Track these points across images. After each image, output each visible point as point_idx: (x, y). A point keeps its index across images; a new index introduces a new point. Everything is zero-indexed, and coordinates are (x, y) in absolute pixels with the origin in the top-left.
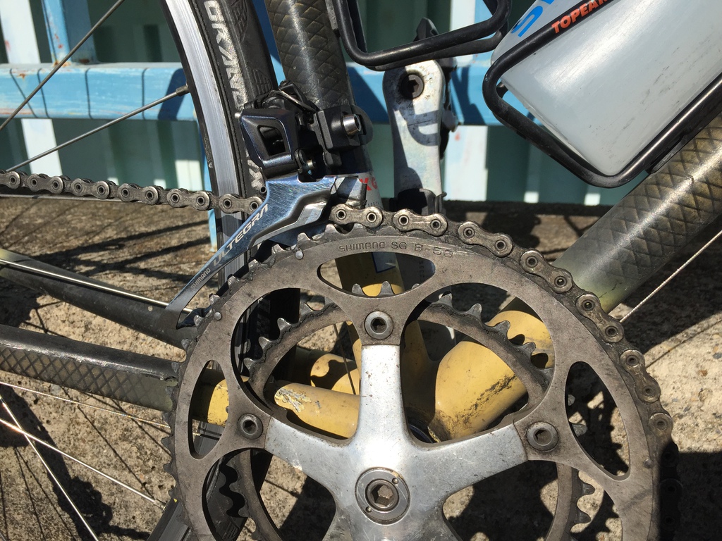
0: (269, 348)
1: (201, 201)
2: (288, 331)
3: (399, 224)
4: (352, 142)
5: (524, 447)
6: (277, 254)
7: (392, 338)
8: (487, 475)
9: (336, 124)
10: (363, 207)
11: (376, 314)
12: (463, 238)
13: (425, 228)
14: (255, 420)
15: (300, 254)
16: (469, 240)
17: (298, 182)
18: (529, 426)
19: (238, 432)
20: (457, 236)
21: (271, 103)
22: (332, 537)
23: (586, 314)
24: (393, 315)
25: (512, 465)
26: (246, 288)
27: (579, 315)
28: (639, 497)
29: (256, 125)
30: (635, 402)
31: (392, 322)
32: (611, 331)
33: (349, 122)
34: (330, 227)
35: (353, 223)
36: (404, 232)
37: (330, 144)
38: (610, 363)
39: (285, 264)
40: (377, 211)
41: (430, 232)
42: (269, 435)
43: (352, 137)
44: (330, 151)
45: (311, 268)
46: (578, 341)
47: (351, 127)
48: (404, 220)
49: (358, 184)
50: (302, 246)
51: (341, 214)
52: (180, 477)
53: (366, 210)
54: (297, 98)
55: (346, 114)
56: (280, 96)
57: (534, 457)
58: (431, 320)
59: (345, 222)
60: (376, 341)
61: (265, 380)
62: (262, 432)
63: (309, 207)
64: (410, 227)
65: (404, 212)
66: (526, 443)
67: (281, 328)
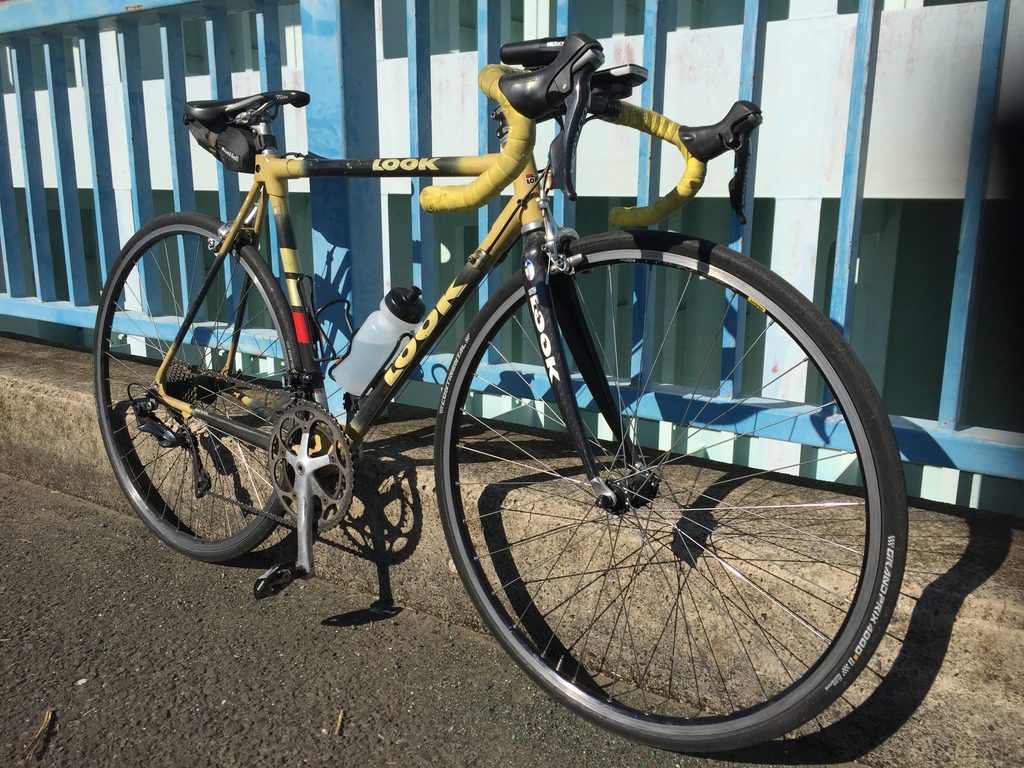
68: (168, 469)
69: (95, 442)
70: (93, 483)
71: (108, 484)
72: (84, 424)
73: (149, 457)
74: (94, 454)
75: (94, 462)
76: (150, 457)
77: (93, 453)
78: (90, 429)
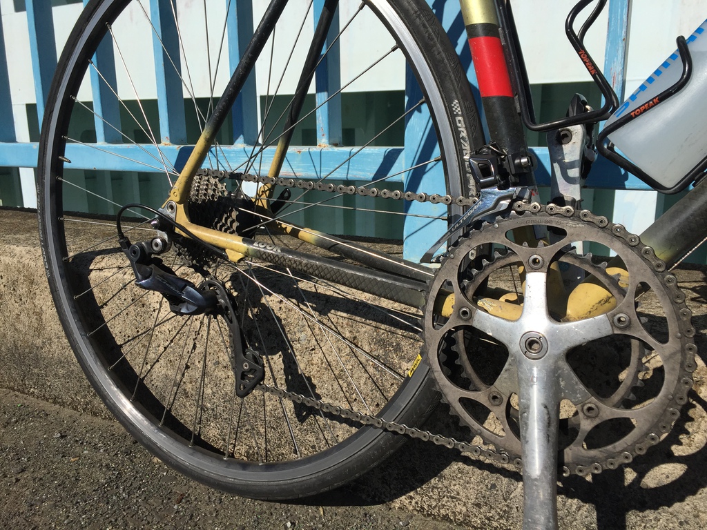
0: (477, 274)
1: (447, 200)
2: (488, 266)
3: (549, 211)
4: (525, 171)
5: (612, 326)
6: (485, 226)
7: (543, 269)
8: (591, 340)
9: (517, 161)
10: (530, 203)
11: (535, 256)
12: (582, 218)
13: (562, 213)
14: (468, 310)
15: (497, 225)
16: (585, 219)
17: (497, 190)
18: (615, 315)
19: (459, 316)
20: (579, 217)
21: (484, 152)
22: (506, 371)
23: (645, 257)
24: (544, 257)
25: (605, 335)
26: (467, 242)
27: (642, 257)
28: (674, 354)
29: (477, 163)
30: (672, 304)
31: (543, 260)
32: (659, 266)
33: (524, 160)
34: (513, 212)
35: (525, 211)
36: (552, 215)
37: (513, 172)
38: (659, 282)
39: (489, 231)
40: (537, 204)
41: (565, 215)
42: (475, 318)
43: (525, 168)
44: (513, 175)
45: (502, 232)
46: (642, 271)
47: (525, 163)
48: (551, 209)
49: (528, 191)
50: (498, 222)
51: (519, 206)
52: (426, 340)
53: (532, 204)
54: (498, 149)
55: (523, 157)
56: (489, 148)
57: (617, 332)
58: (564, 261)
59: (521, 210)
60: (534, 270)
61: (474, 291)
62: (471, 317)
63: (502, 202)
64: (555, 212)
65: (552, 205)
66: (613, 324)
67: (484, 264)
68: (161, 349)
69: (39, 315)
70: (36, 371)
71: (61, 372)
72: (22, 289)
73: (129, 332)
74: (39, 330)
75: (39, 342)
76: (131, 332)
77: (36, 330)
78: (31, 295)
